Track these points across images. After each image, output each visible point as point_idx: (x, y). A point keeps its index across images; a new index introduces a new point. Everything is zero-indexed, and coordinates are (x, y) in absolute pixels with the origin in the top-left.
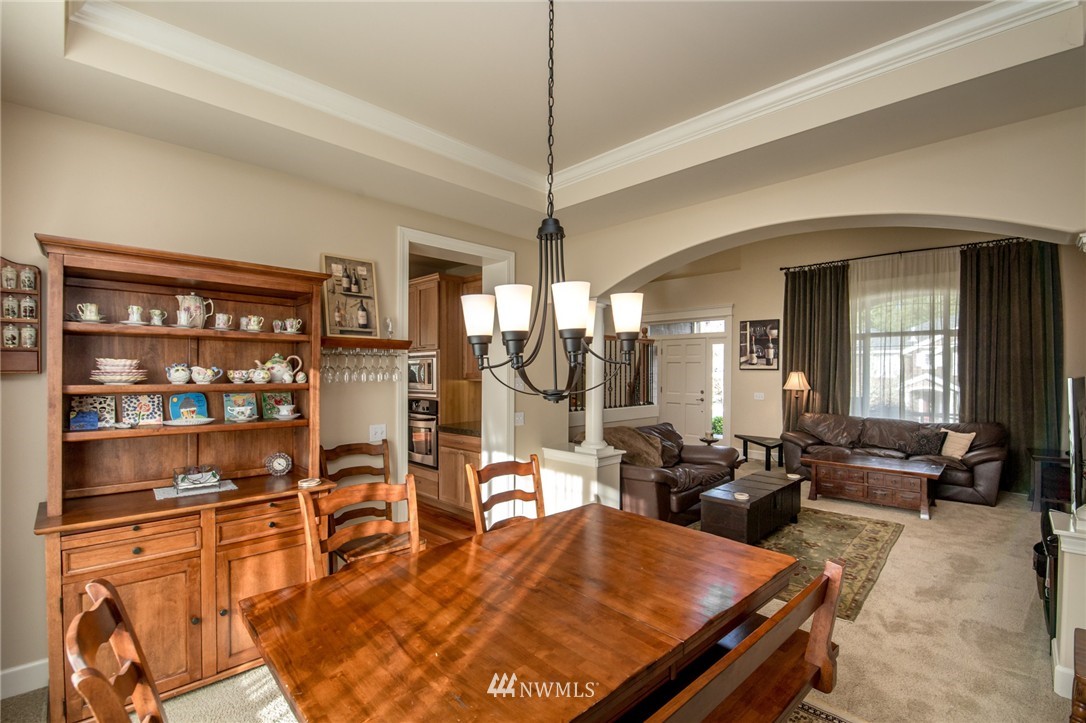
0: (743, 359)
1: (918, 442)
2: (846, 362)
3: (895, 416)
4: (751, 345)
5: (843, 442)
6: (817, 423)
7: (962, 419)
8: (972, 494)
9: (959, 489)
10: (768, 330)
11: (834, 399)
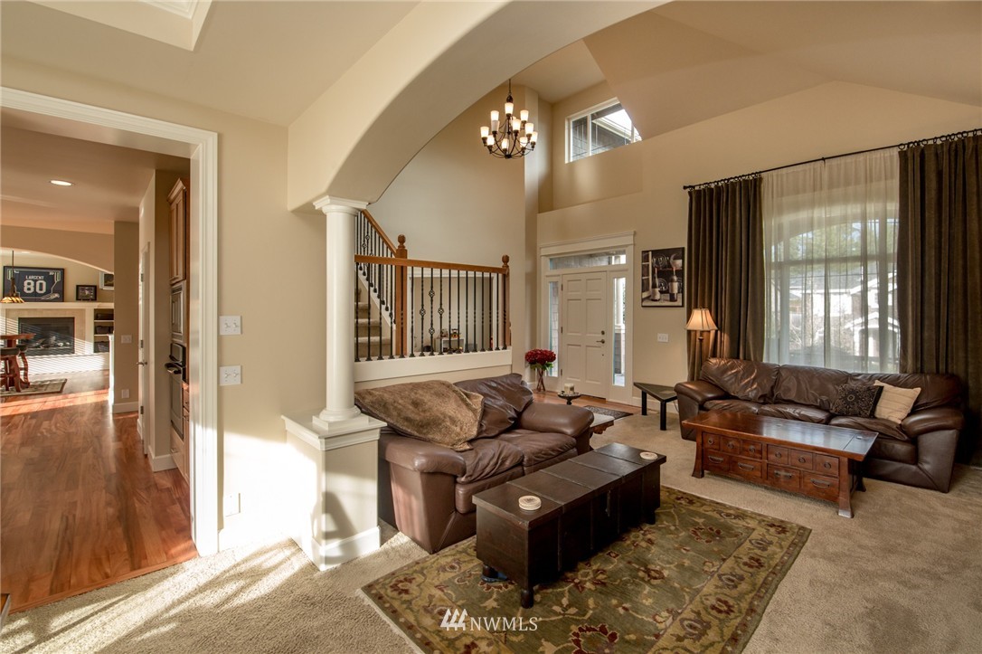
0: (645, 295)
1: (845, 398)
2: (758, 297)
3: (819, 364)
4: (653, 278)
5: (752, 395)
6: (724, 370)
7: (903, 369)
8: (915, 473)
9: (898, 465)
10: (672, 259)
11: (746, 341)
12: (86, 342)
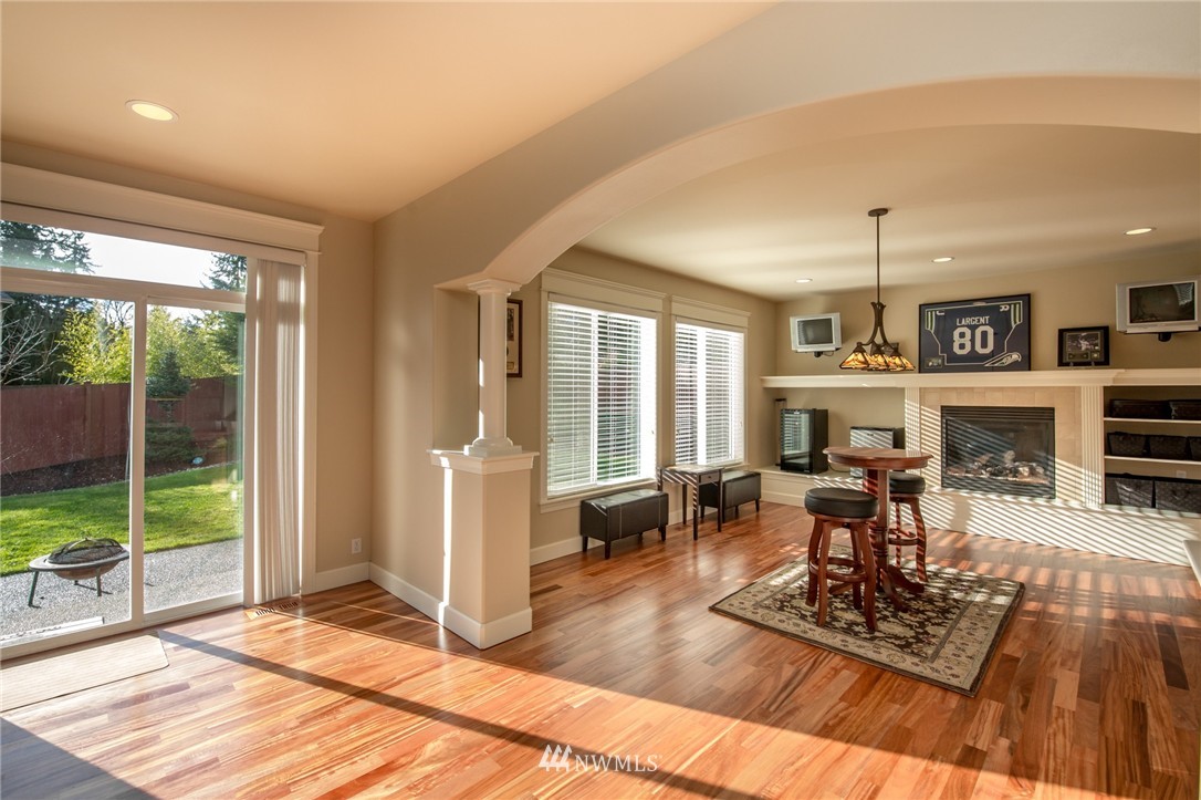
12: (1083, 470)
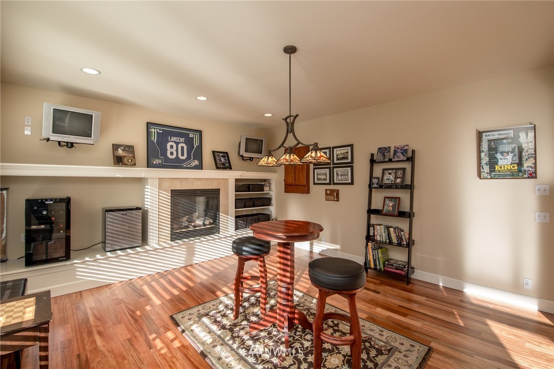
12: (229, 217)
